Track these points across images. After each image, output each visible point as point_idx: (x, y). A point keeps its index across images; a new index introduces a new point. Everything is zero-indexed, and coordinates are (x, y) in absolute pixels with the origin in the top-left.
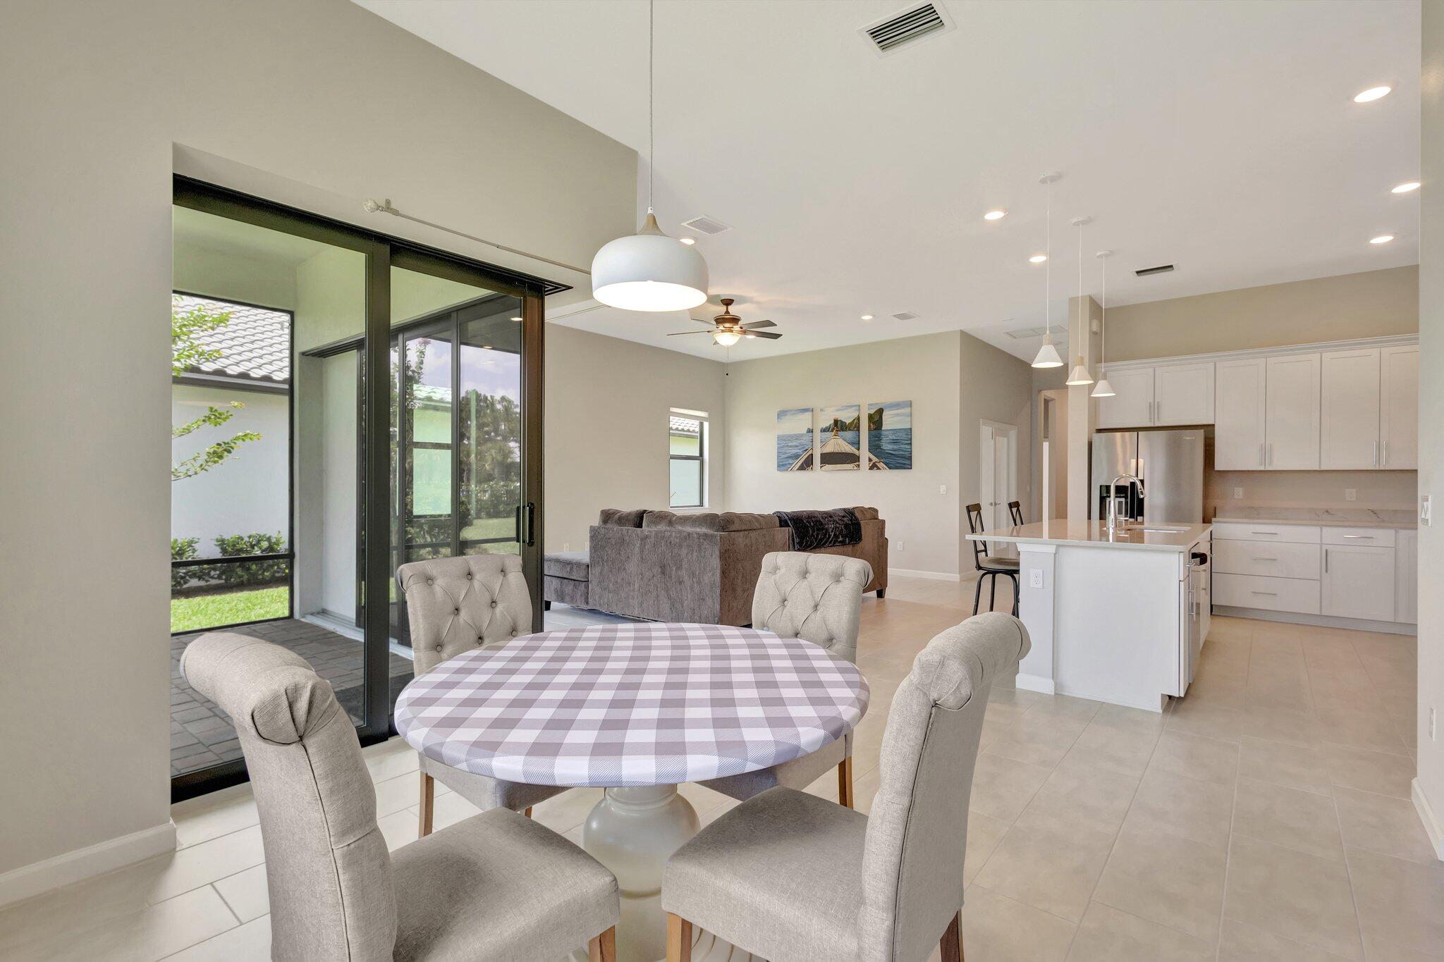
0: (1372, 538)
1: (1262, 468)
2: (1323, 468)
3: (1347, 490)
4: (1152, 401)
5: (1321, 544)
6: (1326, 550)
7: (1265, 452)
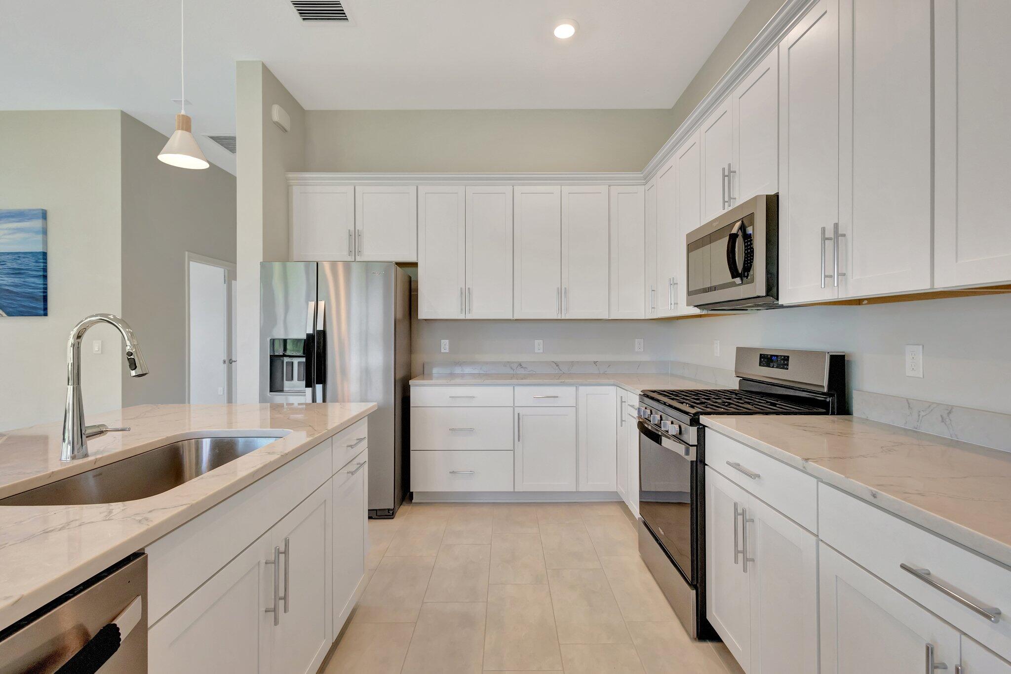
0: (557, 397)
1: (462, 317)
2: (517, 316)
3: (537, 342)
4: (352, 229)
5: (514, 407)
6: (519, 414)
7: (466, 295)
